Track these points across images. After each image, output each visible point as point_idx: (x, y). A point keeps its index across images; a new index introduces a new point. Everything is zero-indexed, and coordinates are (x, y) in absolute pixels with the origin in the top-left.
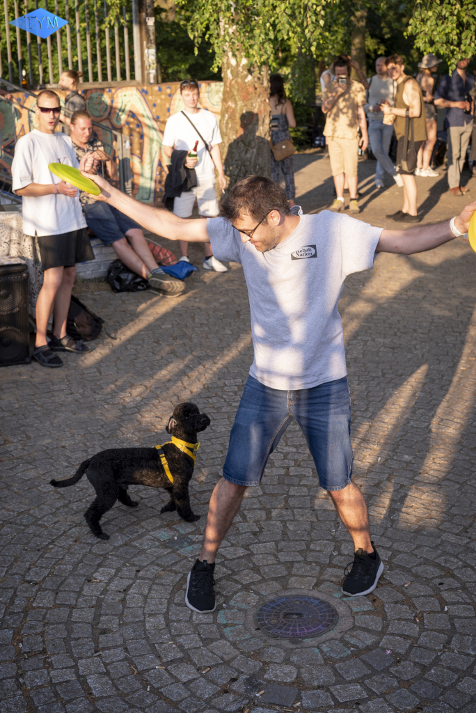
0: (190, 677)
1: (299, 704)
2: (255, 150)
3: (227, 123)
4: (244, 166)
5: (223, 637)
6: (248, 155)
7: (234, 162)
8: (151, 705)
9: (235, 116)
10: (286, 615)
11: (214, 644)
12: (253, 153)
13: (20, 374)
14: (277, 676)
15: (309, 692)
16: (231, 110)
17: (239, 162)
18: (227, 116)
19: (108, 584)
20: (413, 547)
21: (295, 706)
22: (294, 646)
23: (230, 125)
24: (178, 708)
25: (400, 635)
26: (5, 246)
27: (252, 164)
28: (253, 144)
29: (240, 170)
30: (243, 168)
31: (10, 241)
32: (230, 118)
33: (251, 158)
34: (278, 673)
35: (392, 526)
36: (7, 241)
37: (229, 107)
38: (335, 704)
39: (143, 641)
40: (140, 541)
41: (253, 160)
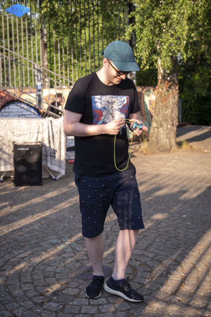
0: (28, 289)
1: (71, 303)
2: (170, 110)
3: (158, 98)
4: (165, 117)
5: (54, 277)
6: (167, 112)
7: (161, 115)
8: (4, 296)
9: (162, 95)
10: (88, 271)
11: (49, 279)
12: (169, 111)
13: (35, 189)
14: (69, 292)
15: (79, 299)
16: (160, 93)
17: (163, 115)
18: (158, 95)
19: (17, 255)
20: (169, 253)
21: (69, 303)
22: (84, 282)
23: (160, 99)
24: (15, 299)
25: (138, 283)
26: (36, 134)
27: (169, 116)
28: (169, 107)
29: (163, 119)
30: (164, 118)
31: (39, 132)
32: (160, 96)
33: (168, 113)
34: (70, 291)
35: (163, 246)
36: (37, 132)
37: (160, 91)
38: (88, 304)
39: (17, 275)
40: (43, 243)
41: (169, 114)
